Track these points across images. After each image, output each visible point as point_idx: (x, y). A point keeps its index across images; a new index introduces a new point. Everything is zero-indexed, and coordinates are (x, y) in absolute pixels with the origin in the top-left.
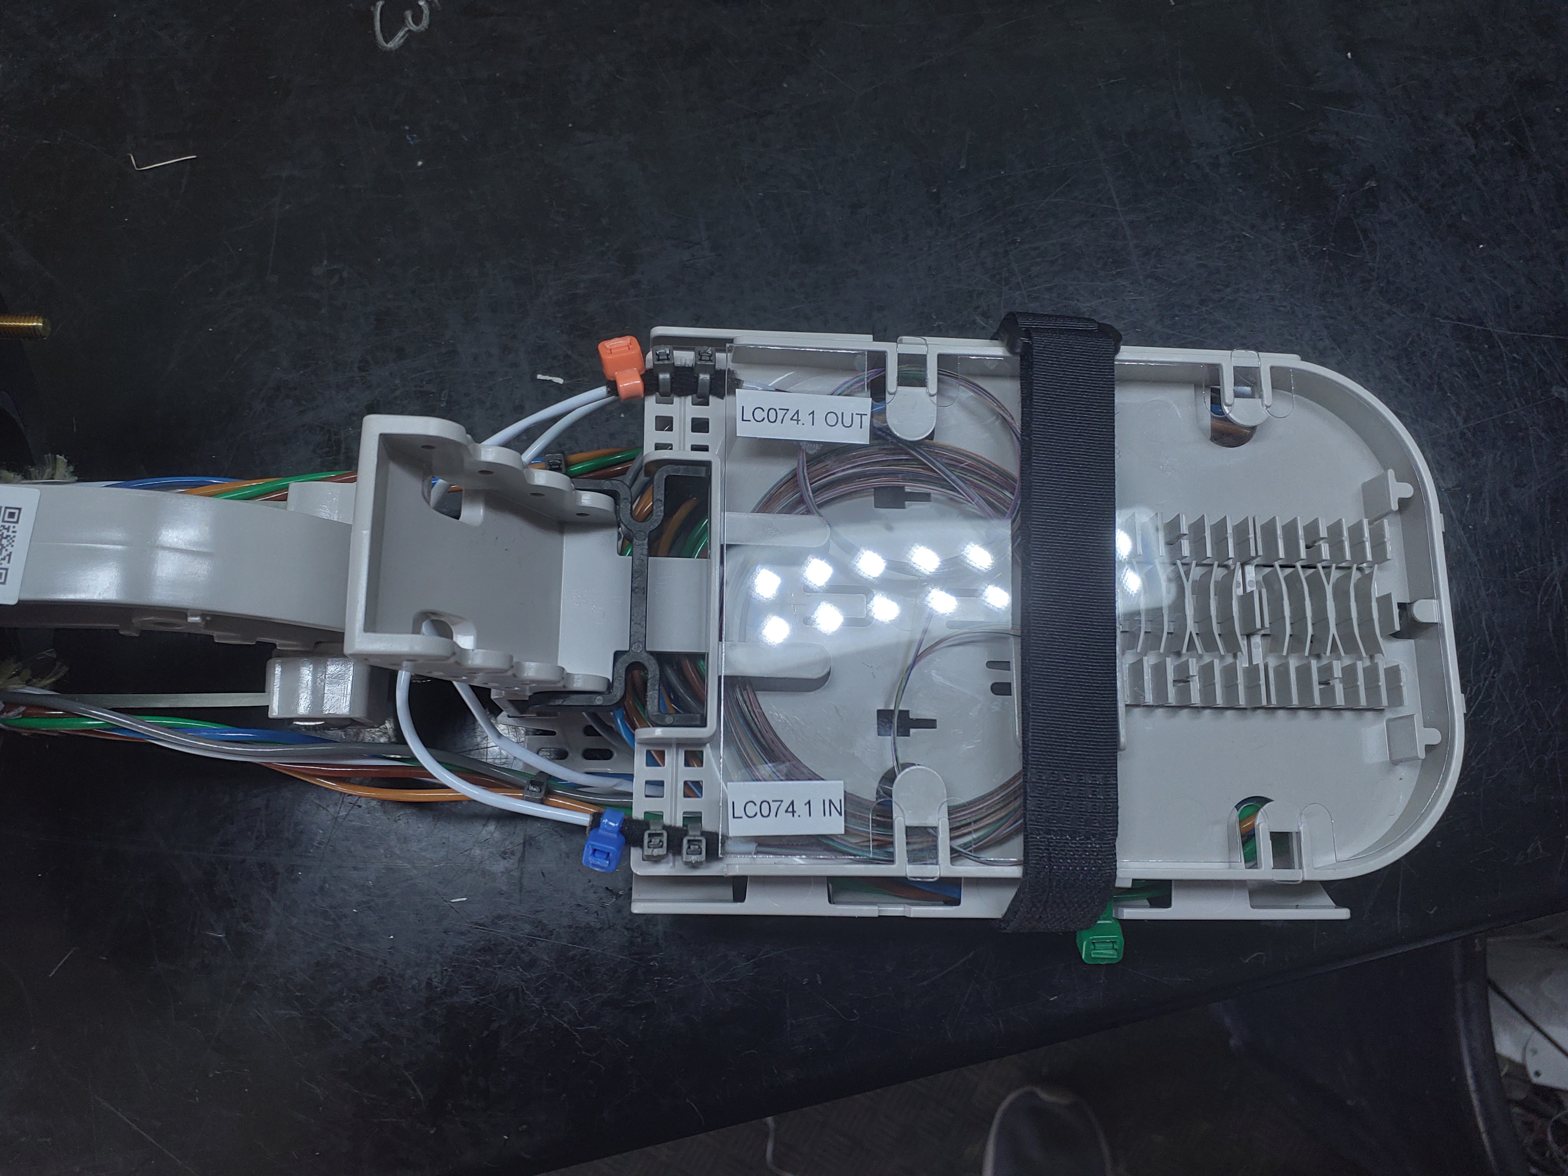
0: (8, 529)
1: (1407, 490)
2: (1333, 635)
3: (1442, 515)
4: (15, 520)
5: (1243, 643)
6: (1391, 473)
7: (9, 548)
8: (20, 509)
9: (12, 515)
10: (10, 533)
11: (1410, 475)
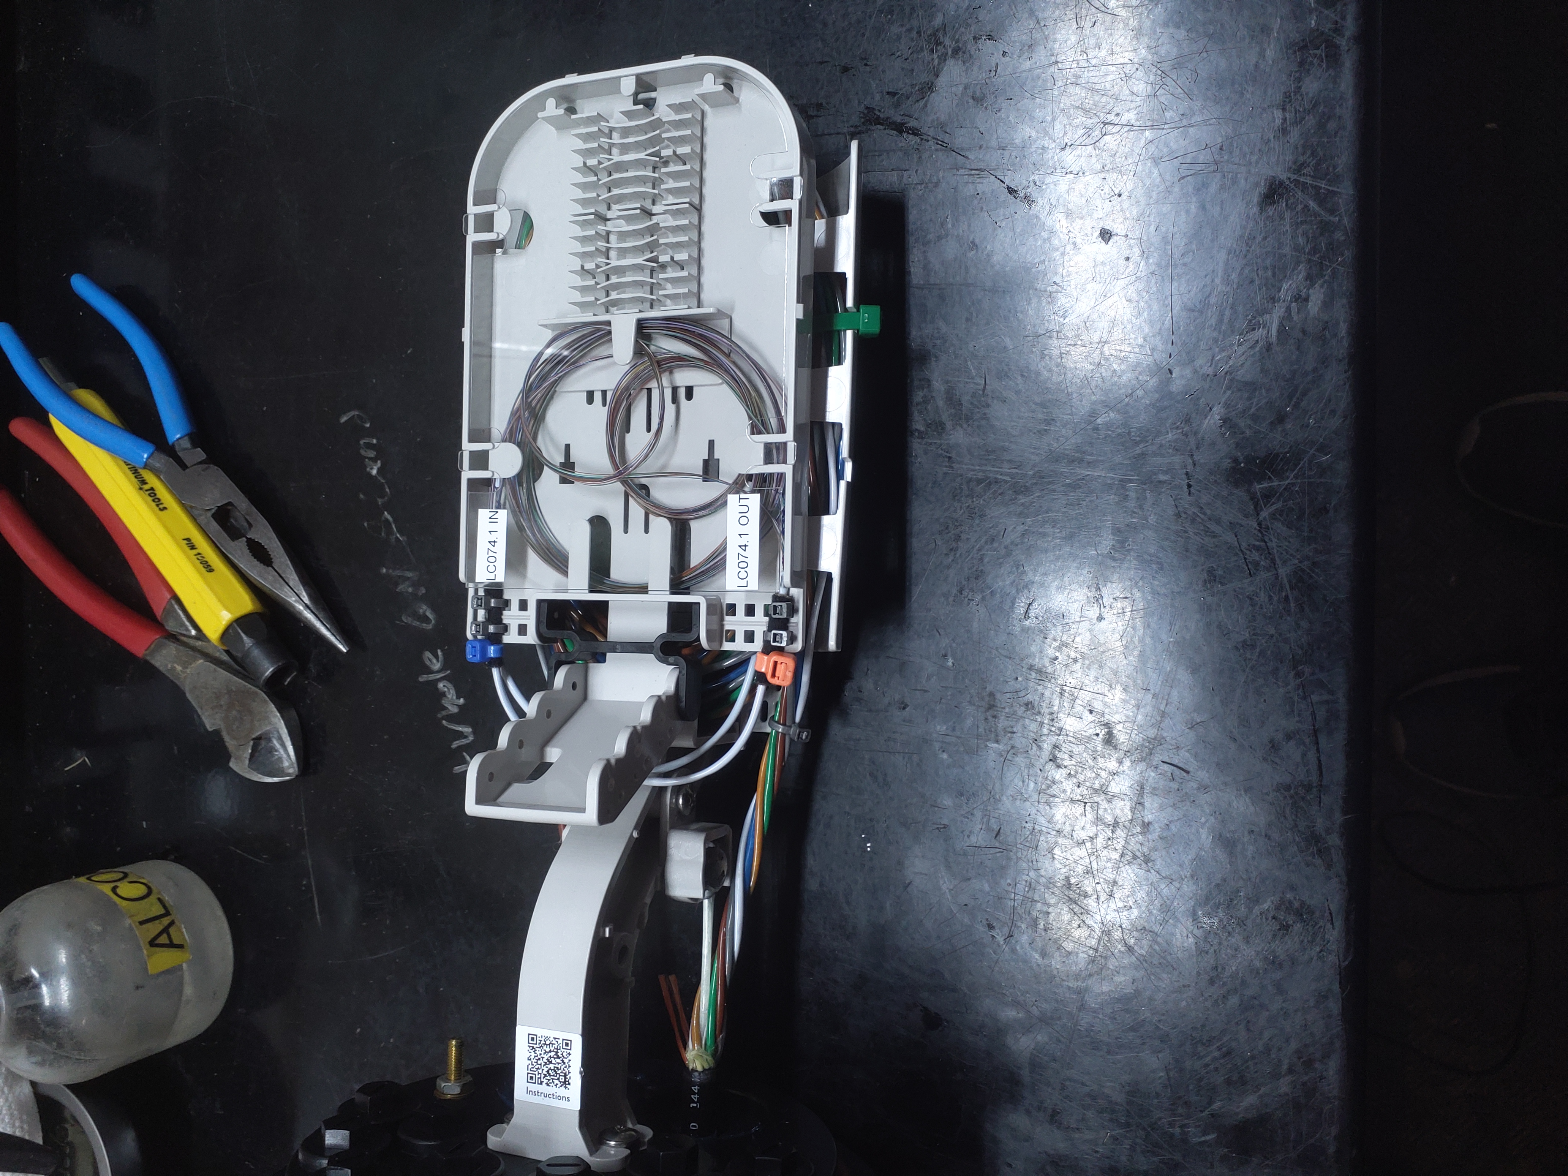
0: (541, 1041)
1: (551, 102)
2: (646, 155)
3: (567, 76)
4: (535, 1037)
5: (655, 219)
6: (540, 115)
7: (551, 1039)
8: (529, 1034)
9: (533, 1039)
10: (543, 1039)
11: (541, 99)
